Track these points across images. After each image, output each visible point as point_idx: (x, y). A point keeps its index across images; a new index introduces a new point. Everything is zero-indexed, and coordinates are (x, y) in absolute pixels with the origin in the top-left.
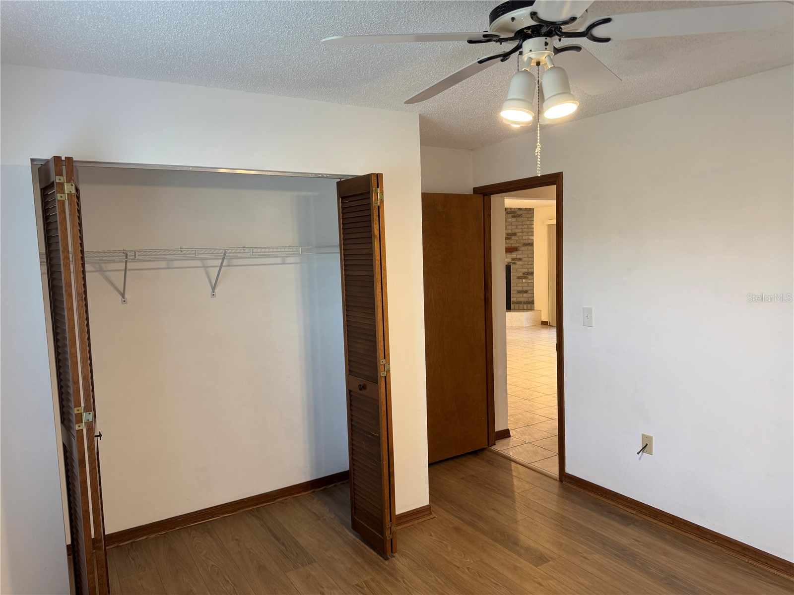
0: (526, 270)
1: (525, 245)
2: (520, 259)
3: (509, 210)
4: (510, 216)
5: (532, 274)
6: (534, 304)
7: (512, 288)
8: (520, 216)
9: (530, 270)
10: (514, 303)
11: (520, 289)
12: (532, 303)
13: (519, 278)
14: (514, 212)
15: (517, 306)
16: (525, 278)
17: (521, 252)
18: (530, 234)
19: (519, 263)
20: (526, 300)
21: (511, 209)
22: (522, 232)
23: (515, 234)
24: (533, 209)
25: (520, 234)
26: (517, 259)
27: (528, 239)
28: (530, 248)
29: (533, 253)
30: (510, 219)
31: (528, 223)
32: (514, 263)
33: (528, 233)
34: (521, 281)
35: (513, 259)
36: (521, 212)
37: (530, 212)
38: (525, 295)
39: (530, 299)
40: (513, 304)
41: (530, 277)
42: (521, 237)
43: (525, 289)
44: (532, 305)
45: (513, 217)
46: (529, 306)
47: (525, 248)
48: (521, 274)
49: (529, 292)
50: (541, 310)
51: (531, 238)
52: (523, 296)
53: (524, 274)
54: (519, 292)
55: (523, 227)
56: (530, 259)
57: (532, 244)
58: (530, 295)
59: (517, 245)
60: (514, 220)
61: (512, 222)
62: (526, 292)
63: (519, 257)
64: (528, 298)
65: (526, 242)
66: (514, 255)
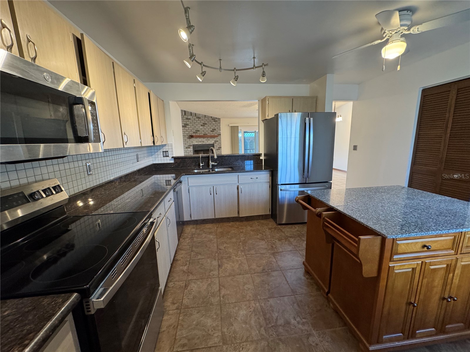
0: (219, 146)
1: (218, 135)
4: (213, 121)
16: (219, 150)
17: (217, 138)
19: (217, 143)
22: (217, 129)
23: (215, 130)
24: (219, 119)
31: (219, 125)
32: (215, 143)
33: (219, 129)
34: (218, 151)
35: (215, 141)
36: (216, 120)
42: (217, 131)
45: (214, 121)
51: (220, 132)
55: (217, 127)
56: (220, 141)
57: (220, 135)
59: (216, 135)
60: (215, 123)
63: (217, 140)
66: (215, 139)
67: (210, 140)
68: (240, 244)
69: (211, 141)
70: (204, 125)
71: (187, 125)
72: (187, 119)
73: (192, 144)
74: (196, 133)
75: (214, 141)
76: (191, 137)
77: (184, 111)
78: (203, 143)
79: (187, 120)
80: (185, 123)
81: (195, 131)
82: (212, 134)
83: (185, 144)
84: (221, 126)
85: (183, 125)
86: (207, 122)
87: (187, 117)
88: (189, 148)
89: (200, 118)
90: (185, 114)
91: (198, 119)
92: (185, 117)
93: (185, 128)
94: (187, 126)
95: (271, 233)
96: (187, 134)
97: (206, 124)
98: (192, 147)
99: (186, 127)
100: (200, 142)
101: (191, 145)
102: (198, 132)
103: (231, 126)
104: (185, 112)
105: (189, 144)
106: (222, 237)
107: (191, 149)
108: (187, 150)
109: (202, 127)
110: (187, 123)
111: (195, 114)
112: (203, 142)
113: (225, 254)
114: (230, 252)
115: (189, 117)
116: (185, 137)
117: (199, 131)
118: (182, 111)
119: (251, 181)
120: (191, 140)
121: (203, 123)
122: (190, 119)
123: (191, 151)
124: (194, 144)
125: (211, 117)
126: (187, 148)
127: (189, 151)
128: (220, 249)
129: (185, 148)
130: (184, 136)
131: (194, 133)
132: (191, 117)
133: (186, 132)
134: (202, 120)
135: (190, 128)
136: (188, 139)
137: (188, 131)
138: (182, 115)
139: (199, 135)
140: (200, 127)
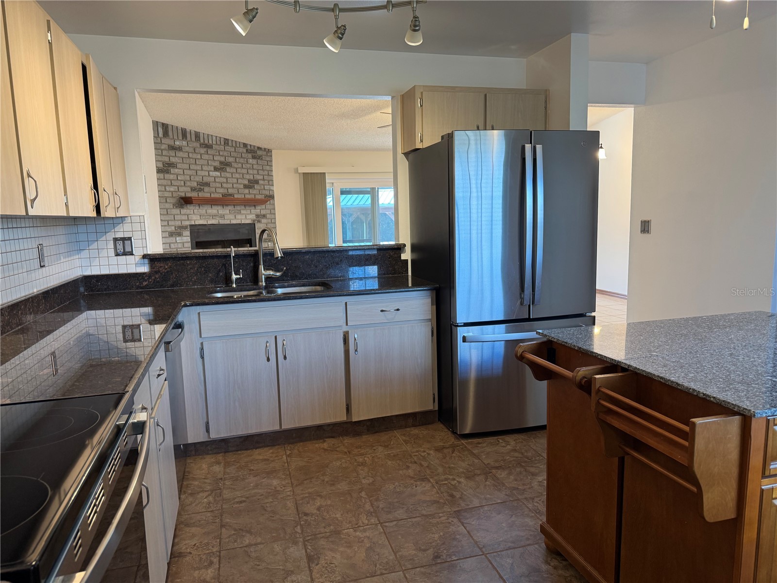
1: (267, 197)
2: (264, 216)
3: (249, 148)
4: (250, 155)
8: (259, 157)
14: (254, 152)
16: (269, 240)
17: (264, 207)
18: (270, 183)
19: (264, 221)
22: (264, 180)
23: (257, 182)
24: (269, 151)
25: (262, 182)
26: (261, 215)
28: (272, 201)
31: (268, 168)
32: (259, 221)
33: (269, 181)
35: (257, 216)
36: (259, 153)
37: (268, 154)
42: (263, 187)
45: (254, 157)
47: (267, 201)
51: (271, 188)
55: (264, 174)
56: (273, 216)
57: (273, 197)
59: (260, 197)
60: (255, 161)
61: (253, 165)
63: (263, 212)
65: (268, 193)
66: (258, 210)
67: (243, 212)
68: (361, 497)
69: (245, 217)
70: (223, 166)
71: (172, 165)
72: (172, 148)
73: (187, 223)
74: (201, 190)
75: (253, 217)
76: (186, 201)
77: (163, 124)
78: (222, 222)
79: (172, 153)
80: (166, 159)
81: (195, 184)
82: (249, 194)
83: (166, 223)
84: (274, 173)
85: (160, 165)
86: (231, 160)
87: (171, 143)
88: (180, 235)
89: (210, 147)
90: (166, 134)
91: (205, 149)
92: (167, 141)
93: (167, 176)
94: (172, 171)
95: (444, 461)
96: (172, 192)
97: (228, 164)
98: (187, 233)
99: (168, 172)
100: (213, 216)
101: (185, 228)
102: (206, 189)
104: (165, 127)
105: (178, 223)
106: (305, 482)
107: (186, 238)
108: (172, 240)
109: (218, 174)
110: (173, 160)
111: (197, 135)
112: (222, 216)
113: (323, 525)
114: (337, 518)
115: (177, 143)
116: (166, 202)
117: (207, 184)
118: (156, 124)
119: (382, 318)
120: (184, 211)
121: (221, 163)
122: (180, 149)
123: (186, 242)
124: (193, 223)
125: (245, 145)
126: (171, 234)
127: (180, 245)
128: (306, 514)
129: (167, 234)
130: (163, 199)
131: (193, 189)
132: (185, 143)
133: (167, 188)
134: (218, 154)
135: (180, 174)
136: (177, 207)
137: (174, 186)
138: (157, 136)
139: (209, 196)
140: (211, 173)
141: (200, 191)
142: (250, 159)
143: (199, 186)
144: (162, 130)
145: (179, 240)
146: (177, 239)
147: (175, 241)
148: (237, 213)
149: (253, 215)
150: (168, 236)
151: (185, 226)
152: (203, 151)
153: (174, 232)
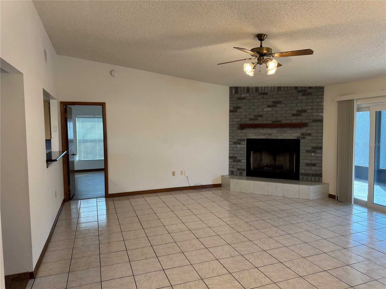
0: (315, 145)
1: (315, 121)
2: (309, 134)
3: (300, 89)
4: (300, 94)
5: (321, 148)
6: (322, 176)
7: (301, 161)
8: (310, 94)
9: (319, 145)
10: (303, 174)
11: (309, 162)
12: (320, 175)
13: (308, 151)
14: (305, 91)
15: (305, 177)
16: (314, 152)
17: (310, 128)
18: (319, 111)
19: (308, 138)
20: (314, 172)
21: (301, 87)
22: (312, 109)
23: (305, 111)
25: (310, 111)
26: (306, 134)
27: (318, 116)
28: (319, 124)
29: (322, 129)
30: (300, 97)
31: (318, 100)
32: (304, 138)
33: (317, 110)
34: (309, 154)
35: (302, 134)
36: (309, 91)
37: (319, 90)
38: (313, 168)
39: (319, 172)
40: (301, 175)
41: (318, 151)
42: (310, 114)
43: (314, 162)
44: (320, 178)
45: (304, 95)
46: (317, 178)
47: (314, 124)
48: (310, 148)
49: (318, 165)
50: (329, 184)
51: (321, 114)
52: (311, 169)
53: (313, 148)
54: (308, 165)
55: (313, 105)
56: (320, 135)
57: (321, 121)
58: (318, 168)
59: (306, 121)
60: (304, 97)
61: (302, 100)
62: (314, 165)
63: (308, 132)
64: (316, 171)
65: (316, 118)
66: (304, 130)
67: (288, 132)
69: (291, 134)
70: (275, 104)
71: (239, 108)
72: (240, 99)
73: (245, 138)
76: (243, 127)
77: (236, 87)
78: (270, 138)
79: (239, 101)
80: (235, 105)
81: (253, 116)
82: (296, 120)
83: (232, 137)
84: (325, 103)
85: (232, 109)
86: (281, 99)
88: (239, 144)
89: (266, 94)
90: (236, 92)
91: (262, 96)
92: (238, 96)
93: (235, 113)
94: (238, 110)
96: (237, 121)
97: (280, 102)
98: (245, 143)
99: (236, 111)
100: (264, 134)
101: (244, 140)
102: (260, 119)
103: (339, 102)
104: (236, 89)
105: (239, 138)
107: (244, 145)
108: (235, 146)
109: (270, 109)
110: (239, 105)
111: (257, 89)
112: (270, 134)
115: (243, 96)
116: (233, 126)
117: (261, 116)
118: (231, 88)
120: (243, 131)
121: (274, 102)
122: (244, 98)
123: (243, 149)
124: (249, 138)
125: (296, 88)
126: (235, 143)
127: (239, 149)
129: (232, 143)
130: (231, 126)
131: (251, 119)
132: (248, 95)
133: (235, 120)
134: (271, 97)
135: (243, 112)
136: (239, 129)
137: (239, 118)
138: (231, 94)
139: (262, 123)
140: (265, 109)
141: (255, 120)
142: (300, 96)
143: (255, 118)
144: (234, 91)
145: (239, 146)
146: (238, 146)
147: (236, 147)
148: (284, 132)
149: (298, 134)
150: (232, 144)
151: (243, 139)
152: (260, 97)
153: (236, 142)
